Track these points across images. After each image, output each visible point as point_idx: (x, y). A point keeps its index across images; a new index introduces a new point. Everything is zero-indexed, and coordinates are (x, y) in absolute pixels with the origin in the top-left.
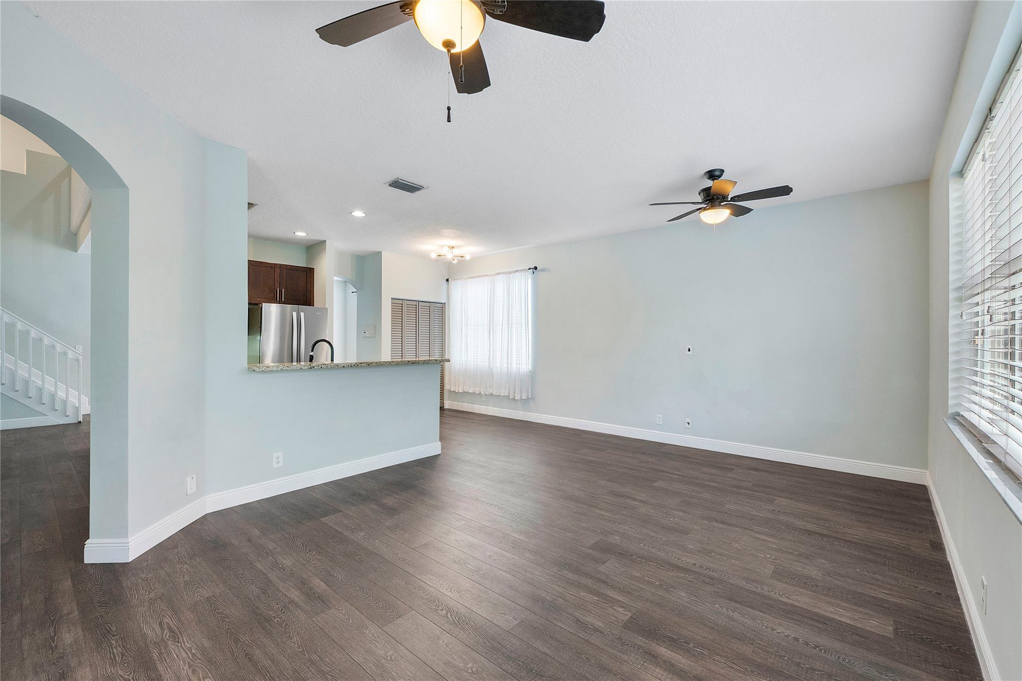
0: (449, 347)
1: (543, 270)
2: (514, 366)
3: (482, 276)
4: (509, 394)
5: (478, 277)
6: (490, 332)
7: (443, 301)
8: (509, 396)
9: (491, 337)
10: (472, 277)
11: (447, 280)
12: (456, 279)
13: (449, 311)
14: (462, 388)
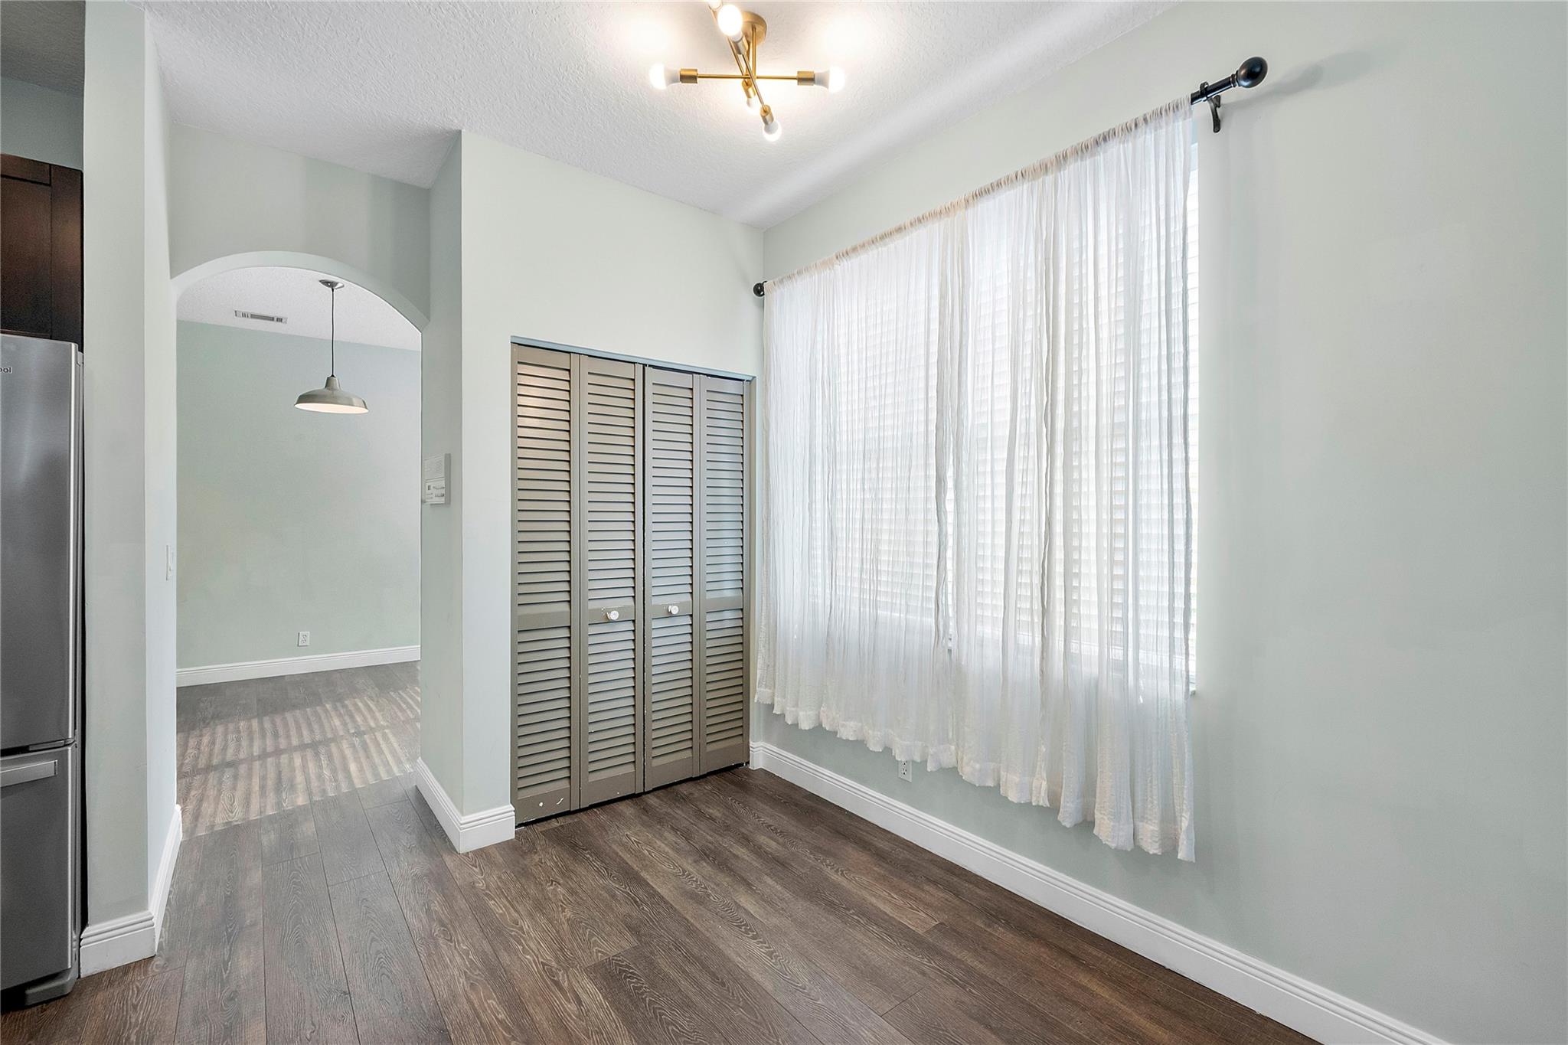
0: (767, 542)
1: (1309, 79)
2: (1088, 648)
3: (899, 230)
4: (1054, 797)
5: (882, 238)
6: (940, 480)
7: (746, 370)
8: (1054, 809)
9: (950, 506)
10: (854, 249)
11: (759, 290)
12: (790, 277)
13: (765, 405)
14: (812, 713)
